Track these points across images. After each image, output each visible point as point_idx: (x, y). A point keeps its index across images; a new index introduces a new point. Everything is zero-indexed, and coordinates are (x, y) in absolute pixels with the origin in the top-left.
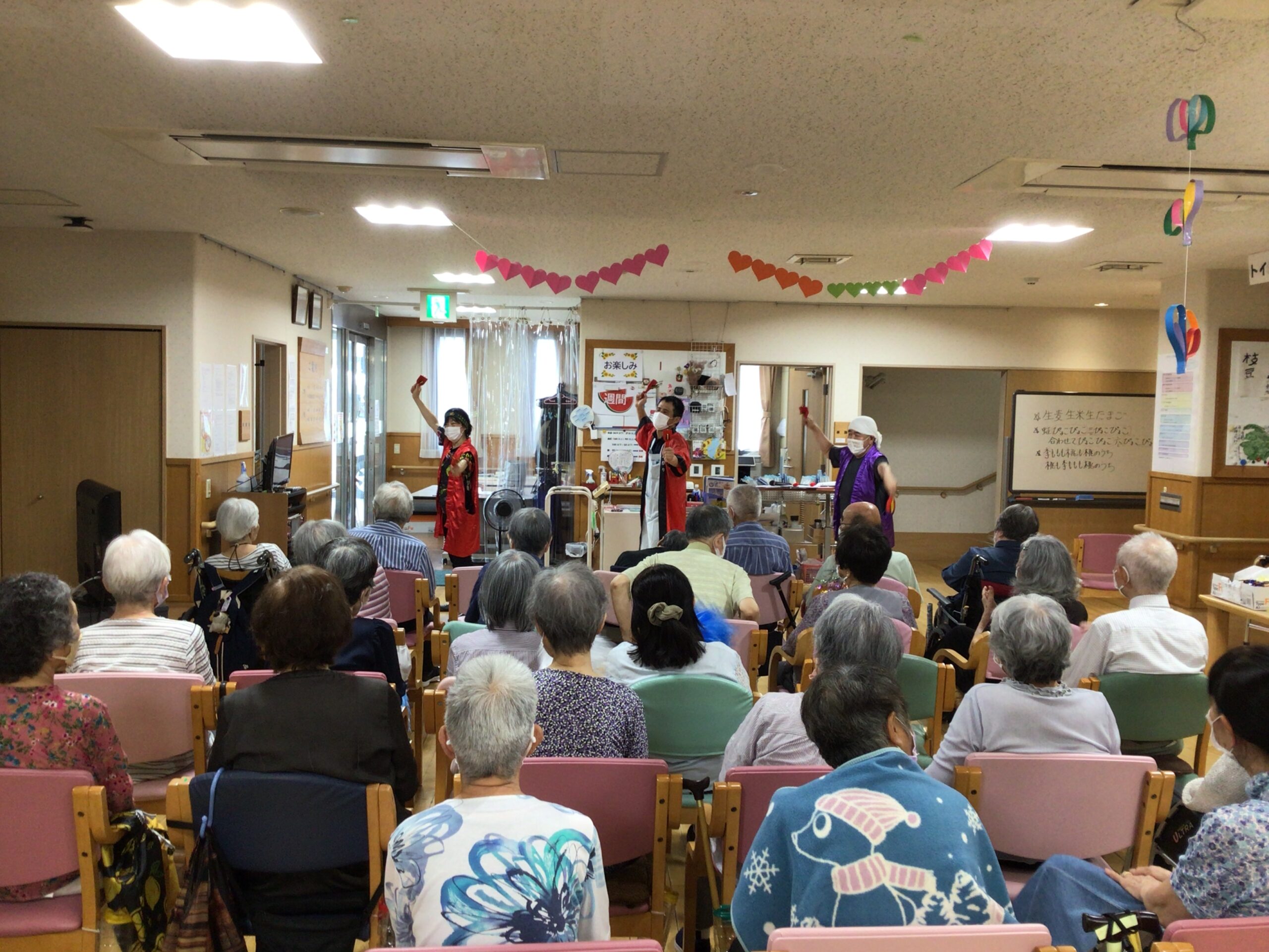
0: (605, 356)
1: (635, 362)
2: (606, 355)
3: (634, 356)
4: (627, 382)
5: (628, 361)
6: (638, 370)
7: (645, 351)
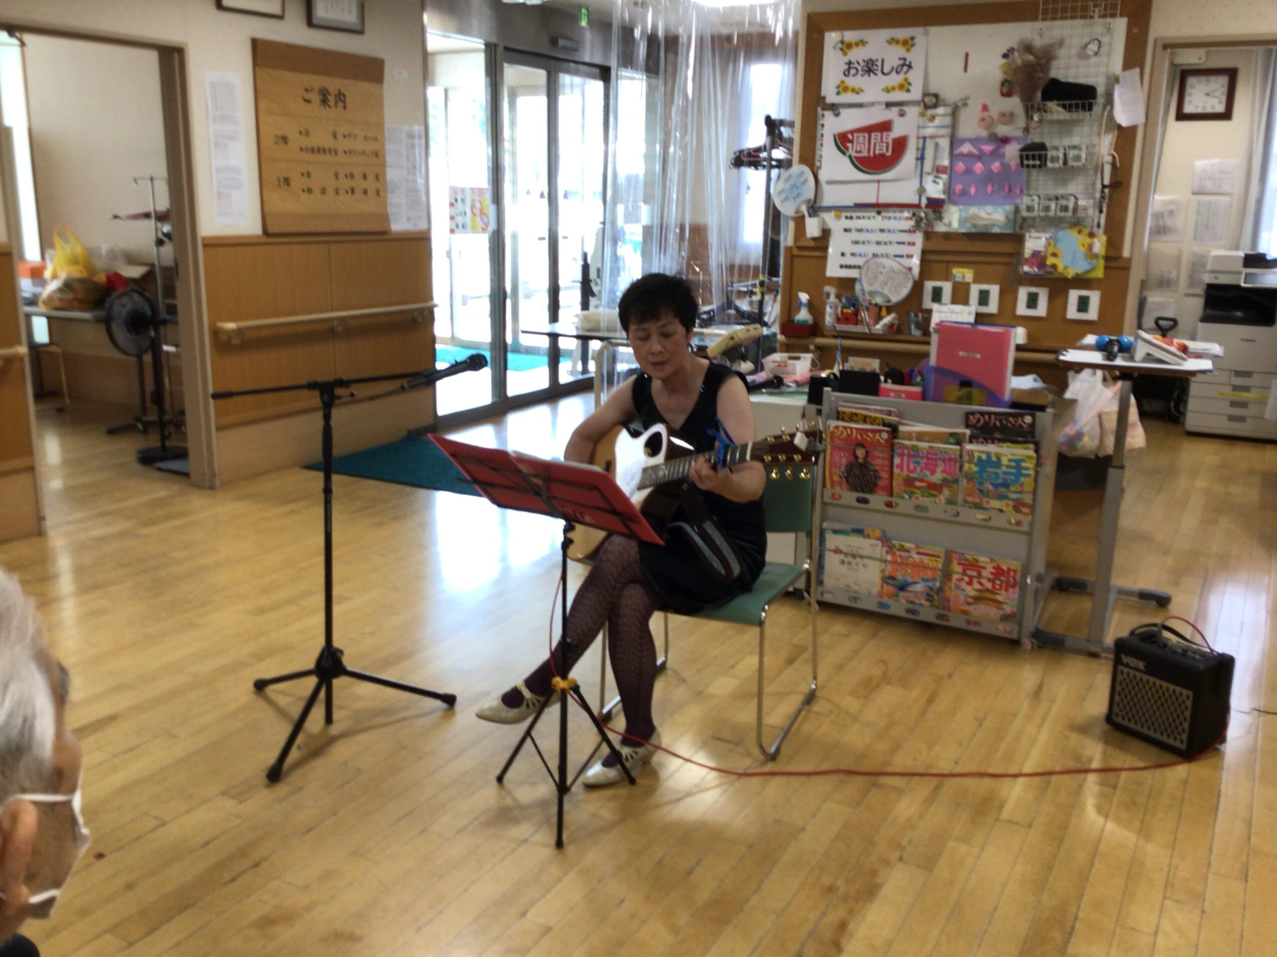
0: (845, 47)
1: (910, 57)
2: (849, 46)
3: (908, 44)
4: (889, 105)
5: (892, 56)
6: (916, 77)
7: (934, 30)
